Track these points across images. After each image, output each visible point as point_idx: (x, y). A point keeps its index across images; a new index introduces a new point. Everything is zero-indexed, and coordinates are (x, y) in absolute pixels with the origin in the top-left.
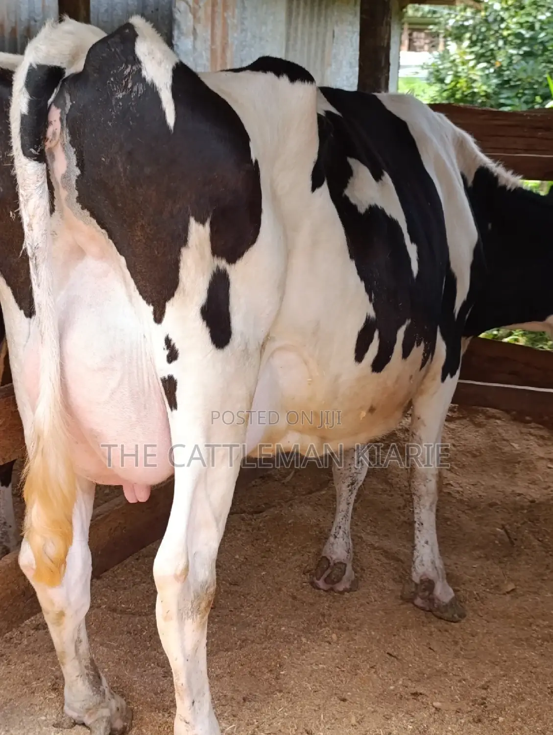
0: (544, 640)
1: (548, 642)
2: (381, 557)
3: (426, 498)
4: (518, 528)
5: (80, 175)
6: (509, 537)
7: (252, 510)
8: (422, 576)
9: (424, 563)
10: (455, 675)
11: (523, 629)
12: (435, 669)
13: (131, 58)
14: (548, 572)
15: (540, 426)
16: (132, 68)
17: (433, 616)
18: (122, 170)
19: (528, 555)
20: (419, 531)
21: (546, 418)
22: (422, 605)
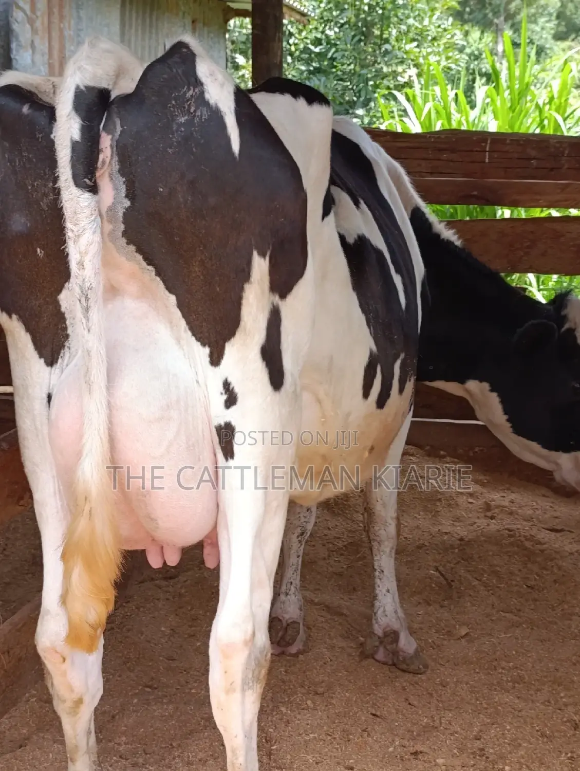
0: (514, 682)
1: (519, 683)
2: (324, 613)
3: (386, 543)
4: (452, 568)
5: (130, 207)
6: (446, 579)
7: (161, 576)
8: (385, 628)
9: (387, 613)
10: (446, 729)
11: (489, 673)
12: (421, 725)
13: (193, 80)
14: (494, 612)
15: (456, 460)
16: (194, 91)
17: (397, 670)
18: (181, 200)
19: (470, 595)
20: (380, 579)
21: (460, 451)
22: (383, 660)
